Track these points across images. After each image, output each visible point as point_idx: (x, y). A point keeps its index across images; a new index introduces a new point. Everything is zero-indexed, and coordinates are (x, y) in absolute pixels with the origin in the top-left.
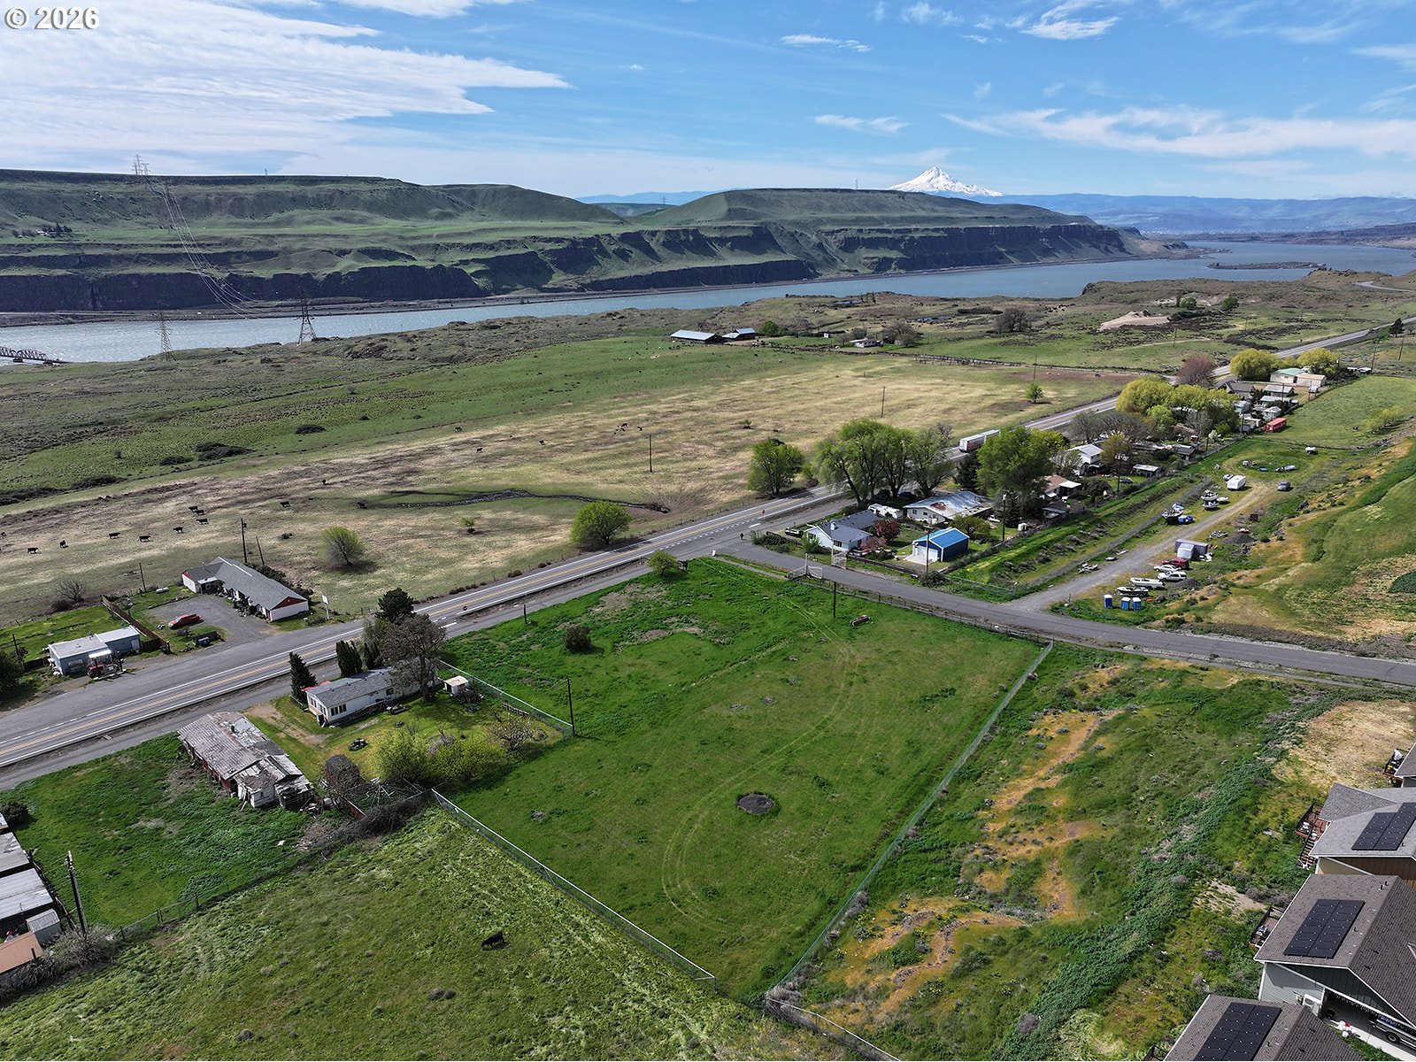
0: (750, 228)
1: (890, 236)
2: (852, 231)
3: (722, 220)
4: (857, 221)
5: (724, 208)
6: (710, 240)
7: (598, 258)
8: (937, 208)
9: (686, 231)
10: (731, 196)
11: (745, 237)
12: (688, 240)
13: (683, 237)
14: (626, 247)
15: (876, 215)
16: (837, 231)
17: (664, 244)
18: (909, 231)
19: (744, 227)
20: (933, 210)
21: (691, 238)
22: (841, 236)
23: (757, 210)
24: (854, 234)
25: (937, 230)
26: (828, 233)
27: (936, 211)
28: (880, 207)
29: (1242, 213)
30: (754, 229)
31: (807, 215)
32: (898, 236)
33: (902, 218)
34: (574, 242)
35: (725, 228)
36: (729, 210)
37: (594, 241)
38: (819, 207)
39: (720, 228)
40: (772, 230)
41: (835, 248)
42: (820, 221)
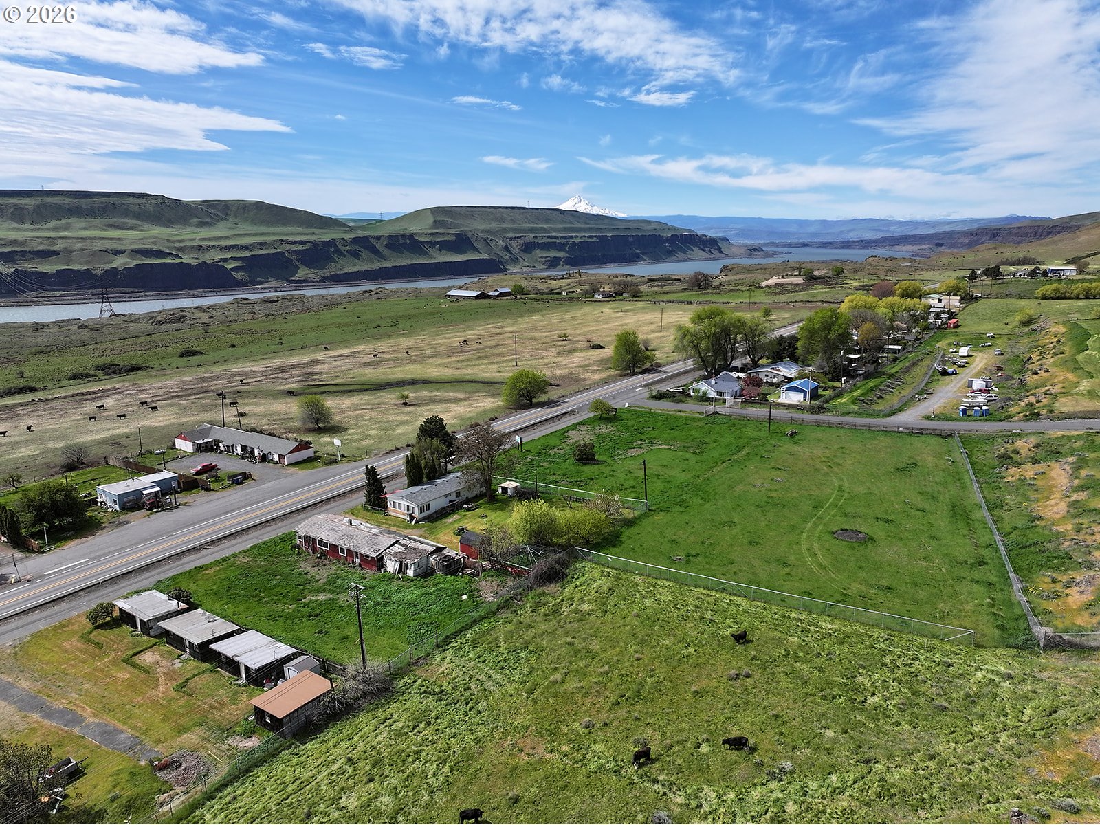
0: (453, 234)
1: (557, 241)
2: (530, 238)
3: (430, 229)
4: (532, 230)
5: (431, 220)
6: (423, 243)
7: (335, 256)
8: (588, 221)
9: (403, 236)
10: (435, 211)
11: (450, 241)
12: (405, 243)
13: (402, 241)
14: (357, 248)
15: (546, 226)
16: (518, 238)
17: (387, 246)
18: (572, 237)
19: (448, 234)
20: (586, 223)
21: (408, 241)
22: (521, 241)
23: (456, 222)
24: (531, 240)
25: (591, 237)
26: (511, 239)
27: (589, 224)
28: (547, 221)
30: (457, 235)
31: (494, 226)
32: (564, 241)
33: (565, 228)
34: (315, 244)
35: (434, 234)
36: (435, 222)
37: (331, 243)
38: (503, 220)
39: (430, 234)
40: (469, 236)
41: (517, 250)
42: (505, 230)
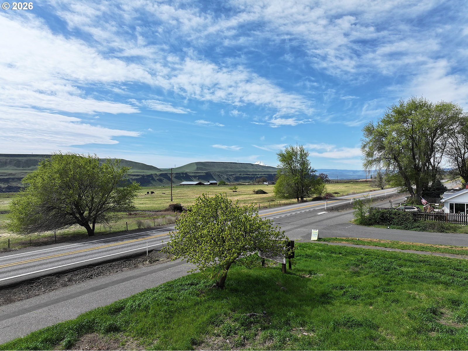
0: (205, 173)
1: (250, 176)
2: (238, 175)
3: (195, 171)
4: (239, 172)
5: (195, 167)
6: (191, 176)
7: (152, 181)
8: (263, 169)
9: (183, 173)
10: (197, 164)
11: (203, 175)
12: (183, 176)
13: (182, 175)
14: (162, 178)
15: (245, 170)
16: (233, 175)
17: (175, 177)
18: (256, 175)
19: (202, 173)
20: (262, 169)
21: (184, 175)
22: (234, 176)
23: (206, 168)
24: (239, 175)
25: (265, 174)
26: (230, 175)
27: (264, 170)
28: (246, 168)
29: (351, 174)
30: (206, 173)
31: (223, 169)
32: (253, 176)
33: (253, 171)
34: (143, 176)
35: (196, 172)
36: (197, 168)
37: (151, 176)
38: (227, 168)
39: (194, 172)
40: (212, 174)
41: (232, 180)
42: (227, 172)
